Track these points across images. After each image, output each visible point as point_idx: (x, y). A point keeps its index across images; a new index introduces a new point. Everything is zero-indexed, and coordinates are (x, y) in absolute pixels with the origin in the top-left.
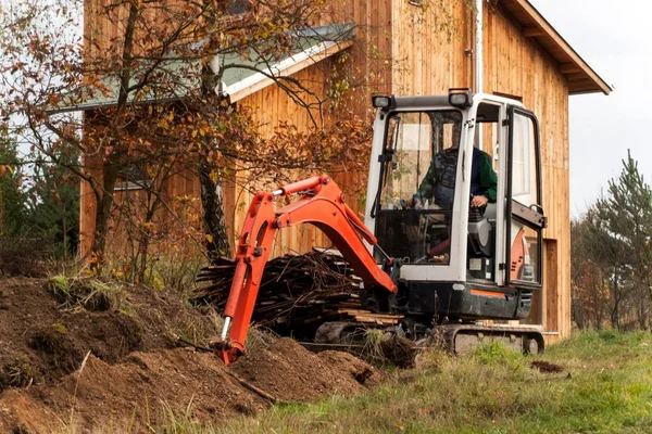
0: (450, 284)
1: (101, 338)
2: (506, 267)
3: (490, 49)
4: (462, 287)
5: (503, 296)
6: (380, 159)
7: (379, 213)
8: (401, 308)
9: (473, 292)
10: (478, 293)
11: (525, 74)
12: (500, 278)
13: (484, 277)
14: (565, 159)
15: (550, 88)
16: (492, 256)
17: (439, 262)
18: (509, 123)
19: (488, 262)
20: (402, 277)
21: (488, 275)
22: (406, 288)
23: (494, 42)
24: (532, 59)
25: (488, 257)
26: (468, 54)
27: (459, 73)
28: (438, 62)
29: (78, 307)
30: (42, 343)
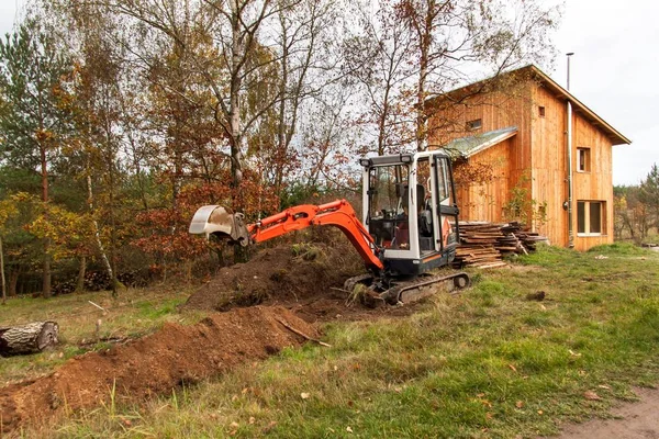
0: (412, 260)
1: (305, 274)
4: (417, 262)
6: (368, 193)
7: (371, 222)
9: (424, 261)
10: (427, 260)
11: (592, 139)
12: (437, 247)
14: (610, 170)
15: (603, 144)
17: (404, 248)
18: (435, 164)
22: (388, 263)
23: (577, 128)
26: (565, 134)
27: (561, 141)
28: (552, 138)
29: (300, 259)
30: (275, 278)
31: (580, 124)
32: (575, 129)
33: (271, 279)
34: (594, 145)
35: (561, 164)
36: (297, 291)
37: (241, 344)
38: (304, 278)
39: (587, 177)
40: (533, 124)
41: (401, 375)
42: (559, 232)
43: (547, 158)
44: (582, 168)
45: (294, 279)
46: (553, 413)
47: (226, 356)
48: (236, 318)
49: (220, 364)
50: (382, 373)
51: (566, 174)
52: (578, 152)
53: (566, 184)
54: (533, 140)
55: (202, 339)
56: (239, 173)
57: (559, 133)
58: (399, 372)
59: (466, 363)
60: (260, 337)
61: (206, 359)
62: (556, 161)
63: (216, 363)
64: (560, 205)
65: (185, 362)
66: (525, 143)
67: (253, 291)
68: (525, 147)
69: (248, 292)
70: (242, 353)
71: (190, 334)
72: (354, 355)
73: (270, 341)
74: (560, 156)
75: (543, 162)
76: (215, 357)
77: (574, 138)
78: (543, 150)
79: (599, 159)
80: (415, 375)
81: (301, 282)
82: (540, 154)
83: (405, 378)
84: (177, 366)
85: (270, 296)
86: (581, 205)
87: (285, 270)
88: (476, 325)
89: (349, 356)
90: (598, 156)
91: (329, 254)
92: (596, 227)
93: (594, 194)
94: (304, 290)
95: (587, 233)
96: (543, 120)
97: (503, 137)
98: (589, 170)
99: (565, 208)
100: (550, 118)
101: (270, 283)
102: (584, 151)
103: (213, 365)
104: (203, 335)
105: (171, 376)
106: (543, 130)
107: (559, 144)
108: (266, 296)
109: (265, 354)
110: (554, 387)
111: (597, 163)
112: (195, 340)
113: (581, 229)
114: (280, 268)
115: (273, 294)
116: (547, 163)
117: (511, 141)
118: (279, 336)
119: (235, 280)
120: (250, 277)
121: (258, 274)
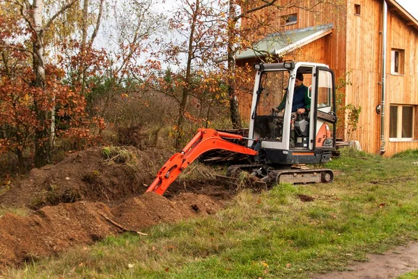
0: (282, 150)
1: (116, 176)
2: (314, 141)
3: (391, 31)
4: (287, 153)
5: (313, 154)
6: (257, 92)
7: (255, 117)
8: (262, 160)
9: (293, 154)
10: (297, 154)
11: (406, 41)
12: (311, 146)
13: (302, 146)
15: (417, 45)
16: (308, 136)
18: (316, 75)
19: (305, 139)
20: (262, 146)
21: (305, 145)
23: (392, 28)
24: (410, 34)
25: (305, 137)
26: (380, 34)
27: (376, 41)
28: (367, 37)
29: (111, 162)
30: (87, 179)
31: (395, 23)
32: (390, 29)
33: (83, 180)
34: (409, 47)
35: (375, 66)
36: (108, 192)
37: (71, 233)
38: (115, 180)
39: (401, 79)
40: (349, 21)
41: (205, 253)
42: (371, 137)
43: (362, 59)
44: (396, 70)
45: (105, 180)
46: (309, 270)
47: (59, 241)
48: (64, 212)
49: (55, 248)
50: (190, 251)
51: (380, 76)
52: (393, 53)
53: (380, 87)
54: (348, 39)
55: (38, 227)
56: (42, 70)
57: (374, 32)
58: (203, 250)
59: (256, 243)
60: (86, 228)
61: (43, 243)
62: (370, 63)
63: (51, 246)
64: (373, 109)
65: (26, 245)
66: (340, 42)
67: (66, 192)
68: (340, 47)
69: (61, 193)
70: (71, 239)
71: (27, 223)
72: (167, 240)
73: (95, 231)
74: (374, 57)
75: (358, 62)
76: (51, 242)
77: (389, 38)
78: (358, 50)
79: (414, 62)
80: (216, 252)
81: (113, 184)
82: (355, 54)
83: (208, 254)
84: (20, 248)
85: (83, 197)
86: (394, 109)
87: (97, 172)
88: (270, 218)
89: (164, 241)
90: (412, 58)
91: (139, 157)
92: (407, 133)
93: (407, 97)
94: (115, 191)
95: (399, 138)
96: (359, 19)
97: (319, 34)
98: (403, 72)
99: (378, 112)
100: (366, 17)
101: (83, 184)
102: (399, 52)
103: (49, 248)
104: (38, 224)
105: (16, 255)
106: (359, 29)
107: (373, 44)
108: (79, 197)
109: (91, 241)
110: (315, 255)
111: (411, 65)
112: (32, 228)
113: (393, 133)
114: (92, 170)
115: (85, 195)
116: (361, 64)
117: (326, 39)
118: (101, 227)
119: (47, 181)
120: (63, 178)
121: (70, 175)
